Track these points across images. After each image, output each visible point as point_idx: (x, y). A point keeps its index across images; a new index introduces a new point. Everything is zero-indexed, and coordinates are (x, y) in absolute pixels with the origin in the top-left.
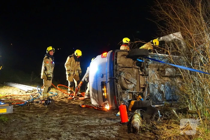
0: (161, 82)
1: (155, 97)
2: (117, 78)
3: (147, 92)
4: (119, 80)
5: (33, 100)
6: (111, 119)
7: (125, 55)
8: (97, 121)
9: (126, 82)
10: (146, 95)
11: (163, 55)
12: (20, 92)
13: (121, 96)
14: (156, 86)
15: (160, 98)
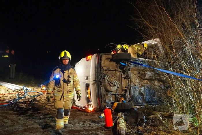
0: (141, 84)
1: (136, 99)
2: (101, 80)
3: (129, 94)
4: (103, 82)
5: (18, 99)
6: (95, 122)
7: (109, 59)
8: (81, 124)
9: (110, 85)
10: (128, 97)
11: (144, 59)
12: (7, 91)
13: (104, 98)
14: (137, 88)
15: (140, 100)
